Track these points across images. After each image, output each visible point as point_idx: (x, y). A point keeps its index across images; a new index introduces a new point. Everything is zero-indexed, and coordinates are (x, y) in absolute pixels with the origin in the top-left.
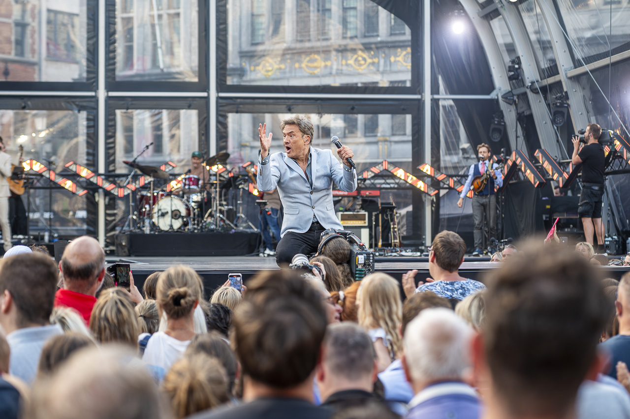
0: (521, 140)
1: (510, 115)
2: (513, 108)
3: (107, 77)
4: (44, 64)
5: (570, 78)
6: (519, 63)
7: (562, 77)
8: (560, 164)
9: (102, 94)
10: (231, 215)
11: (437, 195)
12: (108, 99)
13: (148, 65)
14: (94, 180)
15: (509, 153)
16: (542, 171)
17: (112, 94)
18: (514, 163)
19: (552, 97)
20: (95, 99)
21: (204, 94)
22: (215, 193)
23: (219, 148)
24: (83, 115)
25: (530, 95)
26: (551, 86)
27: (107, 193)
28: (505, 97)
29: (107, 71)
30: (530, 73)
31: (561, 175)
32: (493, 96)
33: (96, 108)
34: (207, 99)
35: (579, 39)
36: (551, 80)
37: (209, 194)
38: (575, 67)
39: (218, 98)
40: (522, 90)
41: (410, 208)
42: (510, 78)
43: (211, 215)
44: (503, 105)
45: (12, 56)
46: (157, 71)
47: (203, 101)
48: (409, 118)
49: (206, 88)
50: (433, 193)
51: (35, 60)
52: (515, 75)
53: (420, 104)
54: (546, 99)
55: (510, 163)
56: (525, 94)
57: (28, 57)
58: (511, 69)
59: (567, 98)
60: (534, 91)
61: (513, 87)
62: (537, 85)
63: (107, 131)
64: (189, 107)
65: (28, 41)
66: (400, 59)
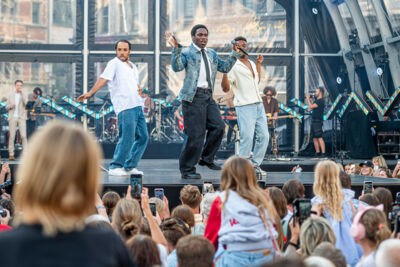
0: (358, 83)
1: (350, 66)
2: (352, 63)
3: (89, 41)
4: (51, 28)
5: (390, 44)
6: (356, 33)
7: (384, 42)
8: (382, 100)
9: (86, 52)
10: (169, 131)
11: (303, 119)
12: (90, 55)
13: (118, 30)
14: (80, 108)
15: (350, 92)
16: (371, 105)
17: (92, 52)
18: (353, 99)
19: (377, 56)
20: (82, 55)
21: (152, 53)
22: (158, 117)
23: (161, 88)
24: (74, 65)
25: (364, 54)
26: (377, 48)
27: (88, 116)
28: (347, 55)
29: (89, 37)
30: (363, 40)
31: (383, 108)
32: (339, 54)
33: (82, 62)
34: (154, 55)
35: (394, 15)
36: (377, 45)
37: (154, 118)
38: (393, 37)
39: (161, 55)
40: (358, 51)
41: (285, 127)
42: (351, 43)
43: (155, 132)
44: (346, 61)
45: (31, 23)
46: (123, 34)
47: (151, 57)
48: (285, 68)
49: (153, 49)
50: (300, 117)
51: (45, 25)
52: (354, 41)
53: (292, 59)
54: (374, 57)
55: (350, 99)
56: (360, 54)
57: (41, 24)
58: (350, 37)
59: (387, 56)
60: (366, 51)
61: (353, 49)
62: (368, 48)
63: (89, 76)
64: (142, 61)
65: (41, 13)
66: (280, 27)
